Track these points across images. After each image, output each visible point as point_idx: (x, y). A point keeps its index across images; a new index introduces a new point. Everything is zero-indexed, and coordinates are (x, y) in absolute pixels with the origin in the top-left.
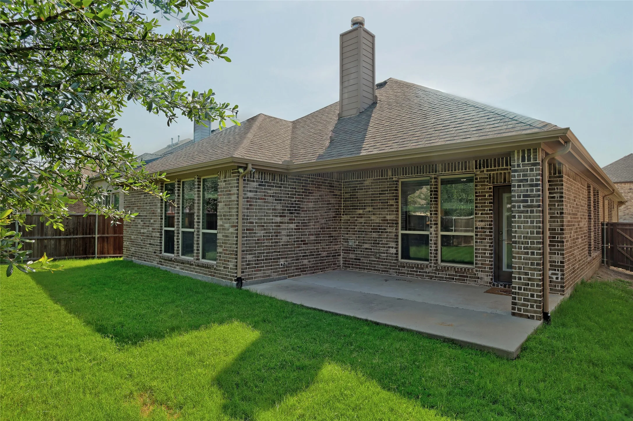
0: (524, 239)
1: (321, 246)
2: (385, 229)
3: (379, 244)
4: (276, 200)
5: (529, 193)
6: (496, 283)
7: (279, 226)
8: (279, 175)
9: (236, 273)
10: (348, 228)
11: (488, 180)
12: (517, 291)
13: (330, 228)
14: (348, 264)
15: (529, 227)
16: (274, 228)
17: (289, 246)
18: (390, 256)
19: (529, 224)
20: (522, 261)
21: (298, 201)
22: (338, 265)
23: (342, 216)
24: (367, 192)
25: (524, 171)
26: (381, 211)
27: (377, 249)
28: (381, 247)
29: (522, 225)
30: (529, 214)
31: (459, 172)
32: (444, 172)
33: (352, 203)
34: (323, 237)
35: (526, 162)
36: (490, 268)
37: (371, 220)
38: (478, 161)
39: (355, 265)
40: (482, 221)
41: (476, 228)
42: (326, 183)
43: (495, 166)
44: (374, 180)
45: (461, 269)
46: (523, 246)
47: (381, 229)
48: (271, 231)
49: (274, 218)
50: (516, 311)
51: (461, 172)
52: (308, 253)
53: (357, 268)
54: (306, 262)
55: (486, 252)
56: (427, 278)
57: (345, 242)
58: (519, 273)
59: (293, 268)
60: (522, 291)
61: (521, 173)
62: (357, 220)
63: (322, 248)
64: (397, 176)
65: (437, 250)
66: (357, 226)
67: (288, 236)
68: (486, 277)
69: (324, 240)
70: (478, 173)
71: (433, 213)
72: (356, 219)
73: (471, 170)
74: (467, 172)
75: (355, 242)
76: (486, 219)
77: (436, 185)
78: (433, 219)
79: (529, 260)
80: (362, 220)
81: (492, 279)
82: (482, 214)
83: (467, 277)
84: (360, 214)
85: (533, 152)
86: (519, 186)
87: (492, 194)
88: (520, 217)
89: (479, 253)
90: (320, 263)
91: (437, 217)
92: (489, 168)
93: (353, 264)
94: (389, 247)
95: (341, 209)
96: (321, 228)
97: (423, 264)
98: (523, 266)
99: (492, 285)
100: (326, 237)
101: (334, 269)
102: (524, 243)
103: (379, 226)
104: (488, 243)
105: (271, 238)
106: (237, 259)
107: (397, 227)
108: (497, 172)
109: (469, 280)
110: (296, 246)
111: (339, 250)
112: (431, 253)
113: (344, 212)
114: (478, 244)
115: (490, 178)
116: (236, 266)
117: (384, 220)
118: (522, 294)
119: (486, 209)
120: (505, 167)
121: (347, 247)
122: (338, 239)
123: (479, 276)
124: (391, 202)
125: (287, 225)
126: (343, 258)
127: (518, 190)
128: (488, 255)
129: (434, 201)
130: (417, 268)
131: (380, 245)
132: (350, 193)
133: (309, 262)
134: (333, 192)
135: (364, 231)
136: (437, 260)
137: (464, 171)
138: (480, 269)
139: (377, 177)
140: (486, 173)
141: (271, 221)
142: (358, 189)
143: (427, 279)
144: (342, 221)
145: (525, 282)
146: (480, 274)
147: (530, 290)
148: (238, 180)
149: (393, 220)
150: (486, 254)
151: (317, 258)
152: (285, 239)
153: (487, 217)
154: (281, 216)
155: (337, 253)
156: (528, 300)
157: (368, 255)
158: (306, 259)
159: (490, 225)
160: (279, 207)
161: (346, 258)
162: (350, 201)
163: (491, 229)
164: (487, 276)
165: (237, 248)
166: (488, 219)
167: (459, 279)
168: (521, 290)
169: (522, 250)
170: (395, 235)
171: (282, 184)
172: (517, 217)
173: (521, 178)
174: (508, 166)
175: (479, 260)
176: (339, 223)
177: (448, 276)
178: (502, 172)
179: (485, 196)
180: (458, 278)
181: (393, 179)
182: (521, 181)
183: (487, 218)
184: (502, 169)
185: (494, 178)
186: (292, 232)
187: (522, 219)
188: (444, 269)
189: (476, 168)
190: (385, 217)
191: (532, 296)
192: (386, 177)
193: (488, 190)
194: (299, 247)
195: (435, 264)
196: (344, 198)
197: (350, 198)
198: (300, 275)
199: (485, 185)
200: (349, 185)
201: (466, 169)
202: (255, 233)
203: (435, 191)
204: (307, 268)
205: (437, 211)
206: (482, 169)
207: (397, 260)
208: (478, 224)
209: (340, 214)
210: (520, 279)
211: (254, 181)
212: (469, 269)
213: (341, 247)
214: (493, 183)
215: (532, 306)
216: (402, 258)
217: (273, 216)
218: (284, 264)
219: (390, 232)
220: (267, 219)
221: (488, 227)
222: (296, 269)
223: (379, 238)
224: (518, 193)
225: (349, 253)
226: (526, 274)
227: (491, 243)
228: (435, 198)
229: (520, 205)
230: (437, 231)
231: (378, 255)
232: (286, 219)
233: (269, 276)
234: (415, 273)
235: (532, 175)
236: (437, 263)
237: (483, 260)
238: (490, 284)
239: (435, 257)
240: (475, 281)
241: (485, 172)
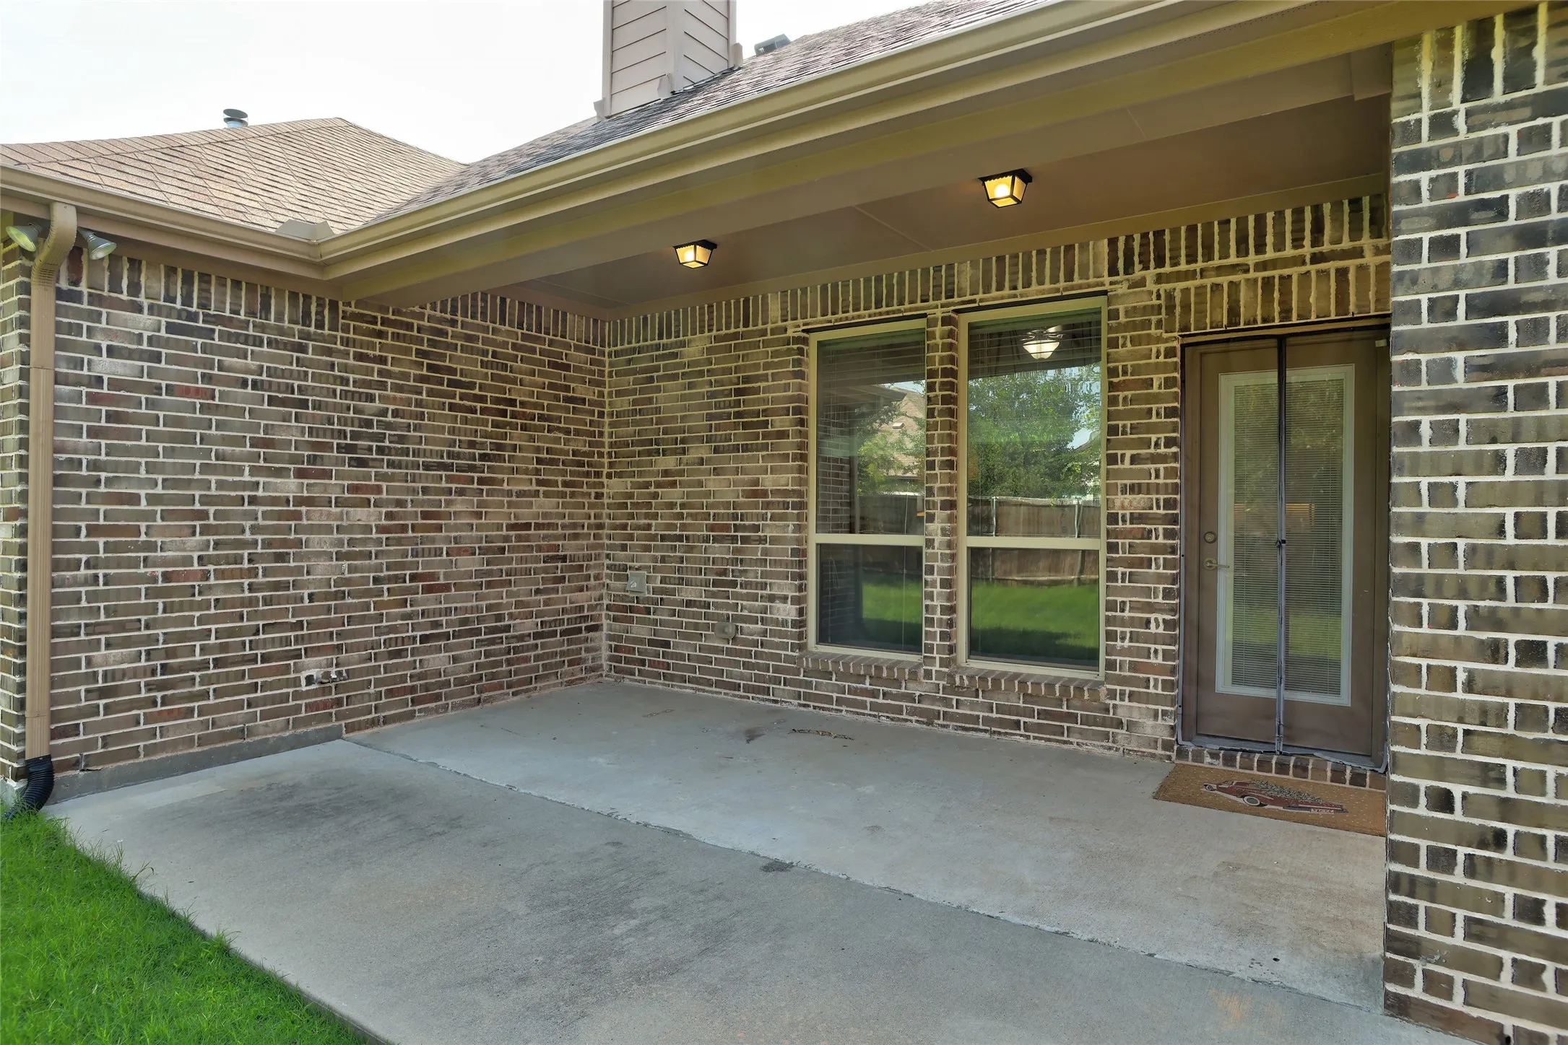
0: (1469, 565)
1: (509, 595)
2: (756, 528)
3: (734, 584)
4: (272, 401)
5: (1511, 285)
6: (1190, 747)
7: (297, 516)
8: (294, 296)
9: (20, 739)
10: (624, 527)
11: (1163, 316)
12: (1422, 871)
13: (555, 526)
14: (628, 661)
15: (1510, 494)
16: (261, 522)
17: (349, 601)
18: (773, 633)
19: (1509, 476)
20: (1460, 694)
21: (396, 413)
22: (590, 664)
23: (604, 480)
24: (691, 386)
25: (1477, 152)
26: (742, 460)
27: (727, 606)
28: (742, 597)
29: (1461, 481)
30: (1510, 414)
31: (1043, 292)
32: (981, 295)
33: (640, 433)
34: (521, 560)
35: (1498, 95)
36: (1168, 685)
37: (708, 495)
38: (1122, 240)
39: (652, 664)
40: (1134, 489)
41: (1113, 519)
42: (533, 351)
43: (1191, 258)
44: (717, 339)
45: (1050, 686)
46: (1462, 605)
47: (744, 528)
48: (248, 536)
49: (262, 480)
50: (1417, 991)
51: (1050, 291)
52: (449, 624)
53: (658, 676)
54: (438, 660)
55: (1152, 616)
56: (914, 718)
57: (618, 578)
58: (1439, 768)
59: (372, 690)
60: (1458, 877)
61: (1461, 170)
62: (655, 496)
63: (518, 604)
64: (800, 321)
65: (952, 610)
66: (655, 516)
67: (340, 556)
68: (1150, 722)
69: (528, 572)
70: (1120, 292)
71: (938, 459)
72: (652, 489)
73: (1092, 280)
74: (1073, 288)
75: (648, 580)
76: (1153, 480)
77: (951, 347)
78: (938, 485)
79: (1509, 694)
80: (675, 495)
81: (1173, 728)
82: (1134, 460)
83: (1072, 718)
84: (666, 473)
85: (1552, 26)
86: (1446, 247)
87: (1177, 375)
88: (1447, 433)
89: (1123, 623)
90: (509, 662)
91: (952, 479)
92: (1167, 269)
93: (643, 663)
94: (772, 598)
95: (601, 455)
96: (511, 527)
97: (899, 662)
98: (1461, 728)
99: (1174, 755)
100: (537, 560)
101: (570, 683)
102: (1473, 588)
103: (735, 517)
104: (1160, 579)
105: (246, 565)
106: (21, 670)
107: (799, 517)
108: (1198, 282)
109: (1081, 732)
110: (386, 598)
111: (591, 608)
112: (930, 622)
113: (611, 465)
114: (1119, 584)
115: (1171, 309)
116: (21, 704)
117: (755, 494)
118: (1458, 896)
119: (1154, 438)
120: (1233, 259)
121: (623, 598)
122: (588, 567)
123: (1122, 715)
124: (781, 423)
125: (333, 509)
126: (610, 638)
127: (1436, 271)
128: (1161, 630)
129: (941, 413)
130: (877, 679)
131: (738, 589)
132: (634, 392)
133: (455, 659)
134: (567, 389)
135: (680, 538)
136: (952, 649)
137: (1062, 284)
138: (1128, 689)
139: (728, 328)
140: (1154, 288)
141: (246, 494)
142: (660, 379)
143: (914, 723)
144: (606, 501)
145: (1477, 821)
146: (1126, 709)
147: (1512, 874)
148: (25, 288)
149: (786, 493)
150: (1153, 625)
151: (492, 642)
152: (324, 570)
153: (1157, 471)
154: (300, 474)
155: (585, 618)
156: (1501, 937)
157: (696, 626)
158: (438, 650)
159: (1169, 504)
160: (292, 433)
161: (620, 638)
162: (635, 423)
163: (1174, 520)
164: (1156, 717)
165: (22, 617)
166: (1161, 481)
167: (1039, 728)
168: (1449, 869)
169: (1461, 631)
170: (795, 552)
171: (308, 336)
172: (1425, 431)
173: (1461, 197)
174: (1247, 254)
175: (1123, 652)
176: (591, 506)
177: (994, 715)
178: (1224, 280)
179: (1149, 383)
180: (1036, 720)
181: (786, 330)
182: (1460, 215)
183: (1157, 477)
184: (1220, 270)
185: (1186, 307)
186: (364, 542)
187: (1462, 446)
188: (982, 684)
189: (1113, 271)
190: (756, 482)
191: (1531, 911)
192: (760, 326)
193: (1161, 359)
194: (404, 603)
195: (944, 663)
196: (611, 414)
197: (634, 412)
198: (411, 715)
199: (1149, 340)
200: (629, 362)
201: (1069, 277)
202: (151, 547)
203: (946, 373)
204: (447, 684)
205: (952, 452)
206: (1138, 273)
207: (802, 647)
208: (1118, 503)
209: (598, 475)
210: (1443, 801)
211: (139, 309)
212: (1079, 689)
213: (601, 598)
214: (1185, 328)
215: (1529, 975)
216: (822, 638)
217: (254, 471)
218: (327, 675)
219: (774, 540)
220: (221, 485)
221: (1162, 511)
222: (390, 693)
223: (734, 562)
224: (1435, 288)
225: (631, 620)
226: (1492, 776)
227: (1174, 580)
228: (946, 400)
229: (1450, 363)
230: (953, 531)
231: (730, 629)
232: (334, 487)
233: (240, 733)
234: (869, 700)
235: (1535, 171)
236: (954, 660)
237: (1138, 651)
238: (1164, 748)
239: (944, 636)
240: (1106, 736)
241: (1151, 286)
